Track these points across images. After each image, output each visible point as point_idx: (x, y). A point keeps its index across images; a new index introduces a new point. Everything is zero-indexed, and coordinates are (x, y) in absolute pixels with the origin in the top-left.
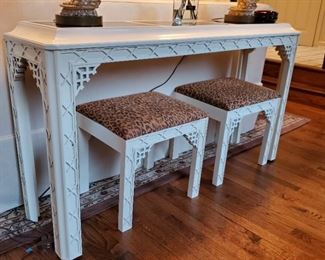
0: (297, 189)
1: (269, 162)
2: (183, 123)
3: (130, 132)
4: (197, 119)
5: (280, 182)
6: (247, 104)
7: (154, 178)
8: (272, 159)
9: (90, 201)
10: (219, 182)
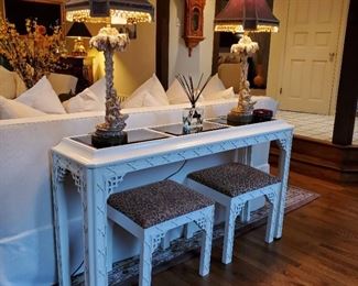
0: (297, 265)
1: (275, 239)
2: (192, 211)
3: (148, 222)
4: (205, 206)
5: (284, 259)
6: (248, 190)
7: (170, 258)
8: (278, 236)
9: (114, 280)
10: (228, 260)
